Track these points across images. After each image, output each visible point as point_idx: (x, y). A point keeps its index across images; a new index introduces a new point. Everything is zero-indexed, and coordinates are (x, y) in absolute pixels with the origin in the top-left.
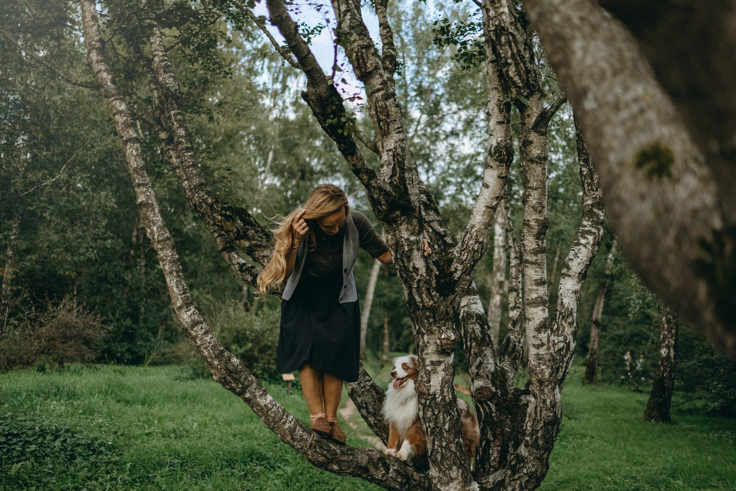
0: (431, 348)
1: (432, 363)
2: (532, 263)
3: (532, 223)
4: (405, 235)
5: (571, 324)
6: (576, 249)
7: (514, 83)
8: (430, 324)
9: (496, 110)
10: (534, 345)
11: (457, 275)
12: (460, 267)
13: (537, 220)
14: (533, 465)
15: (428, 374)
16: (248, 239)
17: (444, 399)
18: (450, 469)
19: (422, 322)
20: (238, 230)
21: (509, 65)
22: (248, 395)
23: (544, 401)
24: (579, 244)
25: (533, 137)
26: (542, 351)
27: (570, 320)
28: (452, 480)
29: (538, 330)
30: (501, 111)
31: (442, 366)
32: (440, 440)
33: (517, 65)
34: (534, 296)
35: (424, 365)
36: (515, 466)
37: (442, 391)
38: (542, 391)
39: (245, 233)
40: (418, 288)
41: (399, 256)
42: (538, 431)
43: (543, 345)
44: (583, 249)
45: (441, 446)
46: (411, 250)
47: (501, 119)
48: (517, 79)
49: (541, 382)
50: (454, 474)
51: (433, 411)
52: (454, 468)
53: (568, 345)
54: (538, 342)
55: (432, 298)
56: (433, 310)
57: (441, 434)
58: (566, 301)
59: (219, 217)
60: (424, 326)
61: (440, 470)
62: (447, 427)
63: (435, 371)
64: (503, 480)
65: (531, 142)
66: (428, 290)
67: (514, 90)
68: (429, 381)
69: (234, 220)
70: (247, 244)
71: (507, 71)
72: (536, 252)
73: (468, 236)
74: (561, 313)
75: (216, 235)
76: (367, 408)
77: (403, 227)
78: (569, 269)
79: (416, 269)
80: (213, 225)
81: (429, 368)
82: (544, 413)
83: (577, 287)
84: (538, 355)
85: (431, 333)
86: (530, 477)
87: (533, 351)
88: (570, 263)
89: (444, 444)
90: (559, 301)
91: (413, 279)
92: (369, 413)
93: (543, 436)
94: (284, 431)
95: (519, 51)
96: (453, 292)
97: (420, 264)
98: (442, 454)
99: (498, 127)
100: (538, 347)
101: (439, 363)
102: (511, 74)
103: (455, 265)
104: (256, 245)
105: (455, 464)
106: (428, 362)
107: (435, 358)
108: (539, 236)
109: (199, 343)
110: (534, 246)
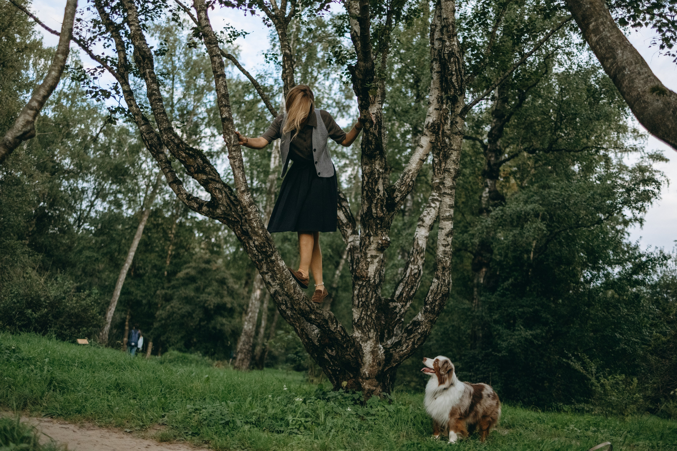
0: (374, 246)
1: (372, 256)
2: (448, 194)
3: (452, 170)
4: (377, 167)
5: (422, 258)
6: (429, 209)
7: (454, 86)
8: (377, 228)
9: (435, 101)
10: (443, 245)
11: (398, 199)
12: (399, 195)
13: (455, 169)
14: (426, 326)
15: (368, 264)
16: (205, 173)
17: (374, 282)
18: (370, 331)
19: (372, 227)
20: (198, 166)
21: (453, 75)
22: (273, 258)
23: (444, 281)
24: (430, 207)
25: (458, 119)
26: (447, 249)
27: (422, 255)
28: (369, 338)
29: (447, 235)
30: (438, 102)
31: (377, 260)
32: (367, 311)
33: (457, 76)
34: (448, 214)
35: (366, 258)
36: (411, 329)
37: (375, 276)
38: (444, 274)
39: (203, 168)
40: (376, 204)
41: (370, 181)
42: (436, 301)
43: (448, 245)
44: (433, 210)
45: (366, 315)
46: (379, 178)
47: (437, 107)
48: (456, 84)
49: (444, 268)
50: (371, 335)
51: (367, 290)
52: (372, 331)
53: (420, 271)
54: (446, 243)
55: (382, 211)
56: (382, 219)
57: (368, 306)
58: (420, 242)
59: (184, 155)
60: (372, 231)
61: (363, 332)
62: (373, 301)
63: (372, 262)
64: (400, 341)
65: (457, 123)
66: (382, 205)
67: (453, 90)
68: (367, 269)
69: (196, 159)
70: (204, 177)
71: (451, 78)
72: (451, 188)
73: (406, 176)
74: (417, 250)
75: (167, 170)
76: (286, 304)
77: (377, 162)
78: (423, 221)
79: (378, 191)
80: (165, 163)
81: (369, 260)
82: (443, 288)
83: (427, 234)
84: (445, 251)
85: (376, 234)
86: (422, 335)
87: (441, 249)
88: (425, 218)
89: (369, 313)
90: (416, 242)
91: (375, 196)
92: (287, 308)
93: (439, 304)
94: (290, 286)
95: (459, 68)
96: (393, 210)
97: (381, 187)
98: (367, 321)
99: (435, 112)
100: (445, 246)
101: (376, 257)
102: (453, 80)
103: (396, 193)
104: (212, 179)
105: (373, 328)
106: (369, 256)
107: (374, 253)
108: (454, 179)
109: (252, 216)
110: (451, 184)
